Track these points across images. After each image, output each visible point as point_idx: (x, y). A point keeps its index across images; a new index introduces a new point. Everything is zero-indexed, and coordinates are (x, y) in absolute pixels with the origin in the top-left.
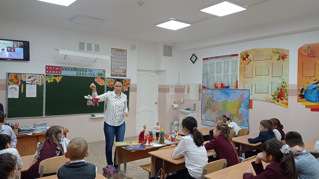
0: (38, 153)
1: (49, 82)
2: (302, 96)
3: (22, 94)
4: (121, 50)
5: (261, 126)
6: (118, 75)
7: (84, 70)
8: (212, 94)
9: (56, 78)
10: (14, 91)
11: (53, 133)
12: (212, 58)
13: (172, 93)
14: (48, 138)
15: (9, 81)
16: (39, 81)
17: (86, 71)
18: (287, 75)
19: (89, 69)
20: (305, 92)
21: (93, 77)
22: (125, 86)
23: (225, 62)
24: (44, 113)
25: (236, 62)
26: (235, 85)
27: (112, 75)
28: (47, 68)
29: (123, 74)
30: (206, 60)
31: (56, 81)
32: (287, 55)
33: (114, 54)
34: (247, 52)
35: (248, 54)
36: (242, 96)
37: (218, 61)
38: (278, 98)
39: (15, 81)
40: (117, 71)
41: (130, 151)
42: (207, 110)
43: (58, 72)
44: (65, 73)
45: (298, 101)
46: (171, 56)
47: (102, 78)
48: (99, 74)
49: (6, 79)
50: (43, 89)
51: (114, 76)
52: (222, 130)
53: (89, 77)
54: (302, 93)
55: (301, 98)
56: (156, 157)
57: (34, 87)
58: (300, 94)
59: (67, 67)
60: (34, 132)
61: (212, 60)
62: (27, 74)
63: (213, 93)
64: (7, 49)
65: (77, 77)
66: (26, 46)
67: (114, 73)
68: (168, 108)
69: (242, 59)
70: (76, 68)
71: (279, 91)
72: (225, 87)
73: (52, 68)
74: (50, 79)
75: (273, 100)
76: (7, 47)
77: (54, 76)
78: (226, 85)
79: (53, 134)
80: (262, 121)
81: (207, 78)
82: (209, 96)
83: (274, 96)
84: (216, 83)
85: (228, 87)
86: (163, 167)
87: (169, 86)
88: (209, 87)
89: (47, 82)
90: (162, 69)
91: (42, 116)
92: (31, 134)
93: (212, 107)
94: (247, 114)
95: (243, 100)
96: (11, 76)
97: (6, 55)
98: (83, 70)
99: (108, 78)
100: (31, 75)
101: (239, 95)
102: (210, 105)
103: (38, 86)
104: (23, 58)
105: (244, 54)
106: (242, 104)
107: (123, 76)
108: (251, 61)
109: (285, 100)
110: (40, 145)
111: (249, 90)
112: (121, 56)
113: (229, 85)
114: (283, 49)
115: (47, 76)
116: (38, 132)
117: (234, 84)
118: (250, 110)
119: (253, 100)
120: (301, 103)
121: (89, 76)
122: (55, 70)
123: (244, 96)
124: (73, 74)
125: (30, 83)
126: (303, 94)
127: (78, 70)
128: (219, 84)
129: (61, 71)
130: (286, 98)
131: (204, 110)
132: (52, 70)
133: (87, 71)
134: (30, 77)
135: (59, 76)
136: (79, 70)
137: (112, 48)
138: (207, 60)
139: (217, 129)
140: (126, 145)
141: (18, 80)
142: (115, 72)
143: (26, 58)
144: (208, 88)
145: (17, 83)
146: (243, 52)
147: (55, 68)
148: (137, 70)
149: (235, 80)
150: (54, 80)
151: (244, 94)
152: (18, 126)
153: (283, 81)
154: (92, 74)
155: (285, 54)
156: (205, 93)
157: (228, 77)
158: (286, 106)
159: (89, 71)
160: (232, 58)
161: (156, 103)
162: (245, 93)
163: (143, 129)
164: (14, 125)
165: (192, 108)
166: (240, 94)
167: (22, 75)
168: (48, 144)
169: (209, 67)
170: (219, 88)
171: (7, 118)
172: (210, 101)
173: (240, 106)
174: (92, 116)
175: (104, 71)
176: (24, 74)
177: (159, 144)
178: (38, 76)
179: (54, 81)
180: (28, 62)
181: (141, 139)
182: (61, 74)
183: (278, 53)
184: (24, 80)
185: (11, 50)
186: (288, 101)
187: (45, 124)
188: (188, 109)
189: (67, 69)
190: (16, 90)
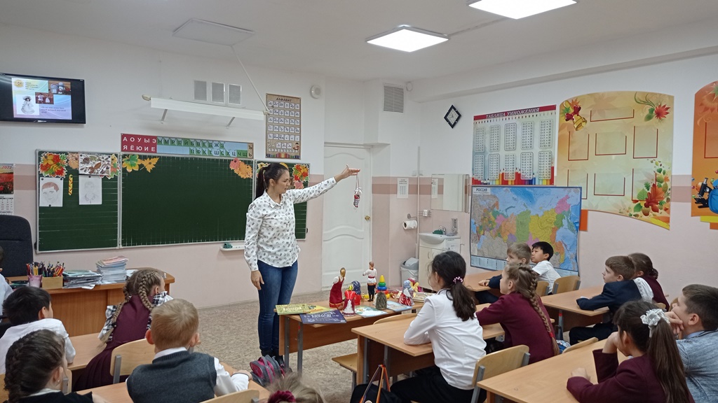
0: (107, 330)
1: (129, 170)
2: (702, 203)
3: (71, 197)
4: (288, 99)
5: (609, 269)
6: (283, 156)
7: (206, 144)
8: (495, 197)
9: (145, 163)
10: (52, 192)
11: (141, 285)
12: (495, 115)
13: (403, 195)
14: (130, 297)
15: (41, 168)
16: (108, 168)
17: (210, 146)
18: (669, 154)
19: (217, 142)
20: (709, 192)
21: (225, 160)
22: (296, 179)
23: (524, 125)
24: (120, 239)
25: (551, 124)
26: (548, 176)
27: (268, 156)
28: (125, 139)
29: (294, 153)
30: (480, 121)
31: (145, 169)
32: (667, 109)
33: (273, 107)
34: (576, 100)
35: (579, 104)
36: (563, 201)
37: (508, 122)
38: (647, 206)
39: (55, 168)
40: (279, 145)
41: (310, 326)
42: (483, 235)
43: (150, 149)
44: (163, 151)
45: (693, 214)
46: (401, 111)
47: (245, 162)
48: (239, 153)
49: (34, 164)
50: (117, 187)
51: (273, 157)
52: (518, 280)
53: (217, 160)
54: (702, 195)
55: (700, 207)
56: (368, 339)
57: (98, 182)
58: (698, 196)
59: (169, 138)
60: (97, 283)
61: (495, 119)
62: (81, 152)
63: (497, 195)
64: (37, 98)
65: (191, 159)
66: (77, 91)
67: (273, 150)
68: (394, 228)
69: (564, 117)
70: (189, 139)
71: (650, 191)
72: (524, 182)
73: (136, 140)
74: (132, 165)
75: (635, 211)
76: (37, 94)
77: (140, 157)
78: (526, 176)
79: (141, 287)
80: (610, 258)
81: (484, 160)
82: (488, 201)
83: (637, 201)
84: (504, 172)
85: (530, 182)
86: (385, 363)
87: (395, 178)
88: (488, 181)
89: (124, 170)
90: (380, 142)
91: (116, 246)
92: (91, 287)
93: (494, 226)
94: (576, 244)
95: (566, 210)
96: (46, 157)
97: (33, 111)
98: (204, 144)
99: (259, 162)
100: (89, 156)
101: (557, 201)
102: (490, 222)
103: (105, 179)
104: (70, 118)
105: (569, 106)
106: (563, 221)
107: (292, 158)
108: (586, 121)
109: (662, 211)
110: (113, 311)
111: (581, 188)
112: (288, 112)
113: (534, 176)
114: (660, 94)
115: (124, 156)
116: (107, 283)
117: (545, 173)
118: (582, 233)
119: (589, 212)
120: (699, 217)
121: (217, 157)
122: (144, 145)
123: (568, 202)
124: (183, 152)
125: (87, 173)
126: (706, 196)
127: (192, 144)
128: (510, 174)
129: (155, 145)
130: (665, 206)
131: (475, 233)
132: (136, 144)
133: (214, 145)
134: (86, 161)
135: (150, 157)
136: (195, 143)
137: (268, 95)
138: (483, 120)
139: (508, 277)
140: (302, 312)
141: (61, 167)
142: (275, 148)
143: (79, 117)
144: (486, 184)
145: (60, 173)
146: (567, 101)
147: (143, 140)
148: (325, 143)
149: (548, 166)
150: (141, 166)
151: (567, 197)
152: (62, 270)
153: (659, 167)
154: (224, 153)
155: (665, 106)
156: (479, 196)
157: (532, 157)
158: (664, 224)
159: (217, 145)
160: (542, 115)
161: (367, 218)
162: (570, 195)
163: (340, 276)
164: (54, 267)
165: (449, 229)
166: (560, 198)
167: (70, 155)
168: (129, 308)
169: (488, 136)
170: (510, 183)
171: (40, 250)
172: (491, 213)
173: (559, 225)
174: (226, 246)
175: (251, 147)
176: (74, 153)
177: (374, 310)
178: (106, 157)
179: (140, 168)
180: (83, 127)
181: (334, 298)
182: (155, 152)
183: (647, 102)
184: (74, 168)
185: (44, 99)
186: (669, 213)
187: (122, 265)
188: (440, 232)
189: (168, 141)
190: (57, 188)
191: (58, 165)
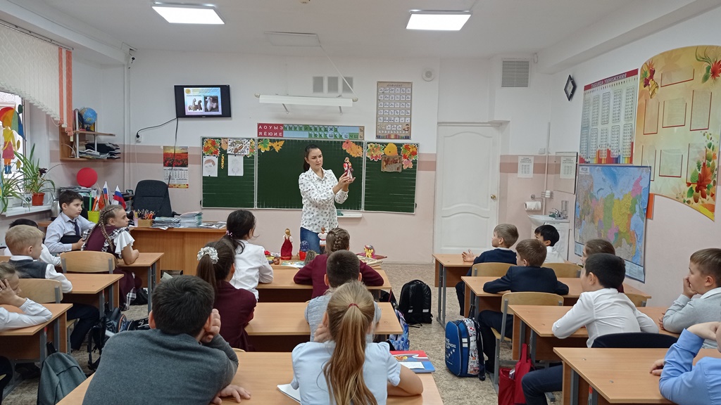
1: (263, 151)
3: (223, 170)
4: (399, 84)
6: (393, 137)
7: (323, 129)
9: (274, 145)
10: (211, 166)
12: (597, 84)
13: (526, 173)
15: (204, 150)
16: (247, 149)
17: (326, 130)
18: (718, 124)
19: (331, 127)
21: (339, 142)
23: (615, 94)
24: (256, 203)
25: (634, 91)
26: (629, 153)
27: (378, 137)
28: (260, 127)
29: (404, 134)
30: (588, 91)
31: (274, 150)
33: (383, 93)
34: (652, 62)
35: (654, 67)
36: (637, 183)
37: (605, 91)
38: (697, 190)
42: (584, 219)
43: (278, 134)
44: (288, 135)
46: (526, 86)
47: (356, 143)
48: (351, 135)
49: (200, 146)
50: (254, 163)
51: (383, 138)
53: (331, 142)
57: (241, 160)
59: (293, 125)
61: (597, 88)
62: (229, 138)
63: (593, 175)
67: (383, 132)
68: (513, 209)
69: (642, 83)
70: (308, 125)
71: (700, 172)
72: (612, 160)
73: (268, 128)
74: (265, 147)
75: (688, 196)
77: (271, 141)
78: (614, 153)
81: (588, 136)
82: (587, 182)
83: (690, 184)
84: (600, 149)
85: (617, 160)
87: (516, 157)
88: (589, 160)
89: (259, 150)
90: (496, 119)
91: (253, 207)
93: (590, 210)
94: (644, 234)
95: (639, 194)
96: (207, 142)
98: (320, 129)
99: (369, 143)
100: (235, 141)
101: (633, 182)
102: (588, 205)
103: (245, 157)
105: (647, 69)
106: (636, 206)
108: (658, 87)
109: (709, 197)
111: (650, 167)
112: (399, 96)
113: (620, 154)
115: (259, 140)
117: (627, 150)
118: (649, 221)
119: (656, 197)
121: (332, 139)
122: (273, 131)
123: (641, 184)
124: (303, 136)
125: (233, 153)
127: (311, 129)
128: (604, 152)
129: (282, 131)
130: (711, 190)
131: (578, 217)
132: (268, 131)
133: (329, 130)
134: (232, 144)
135: (278, 141)
136: (313, 128)
137: (379, 83)
138: (590, 90)
141: (216, 149)
142: (385, 130)
143: (227, 113)
144: (587, 163)
145: (214, 153)
146: (646, 63)
147: (273, 128)
148: (438, 123)
149: (629, 141)
150: (271, 147)
151: (641, 178)
153: (709, 141)
154: (338, 136)
155: (719, 62)
156: (583, 176)
157: (619, 132)
158: (709, 213)
159: (331, 129)
160: (628, 81)
161: (493, 198)
162: (642, 175)
166: (635, 179)
167: (222, 140)
169: (591, 108)
170: (603, 162)
171: (203, 206)
172: (589, 196)
173: (633, 211)
175: (362, 129)
176: (225, 139)
178: (246, 141)
179: (270, 149)
180: (229, 120)
182: (282, 137)
183: (705, 59)
184: (225, 149)
186: (714, 200)
189: (292, 128)
190: (214, 164)
191: (215, 147)
